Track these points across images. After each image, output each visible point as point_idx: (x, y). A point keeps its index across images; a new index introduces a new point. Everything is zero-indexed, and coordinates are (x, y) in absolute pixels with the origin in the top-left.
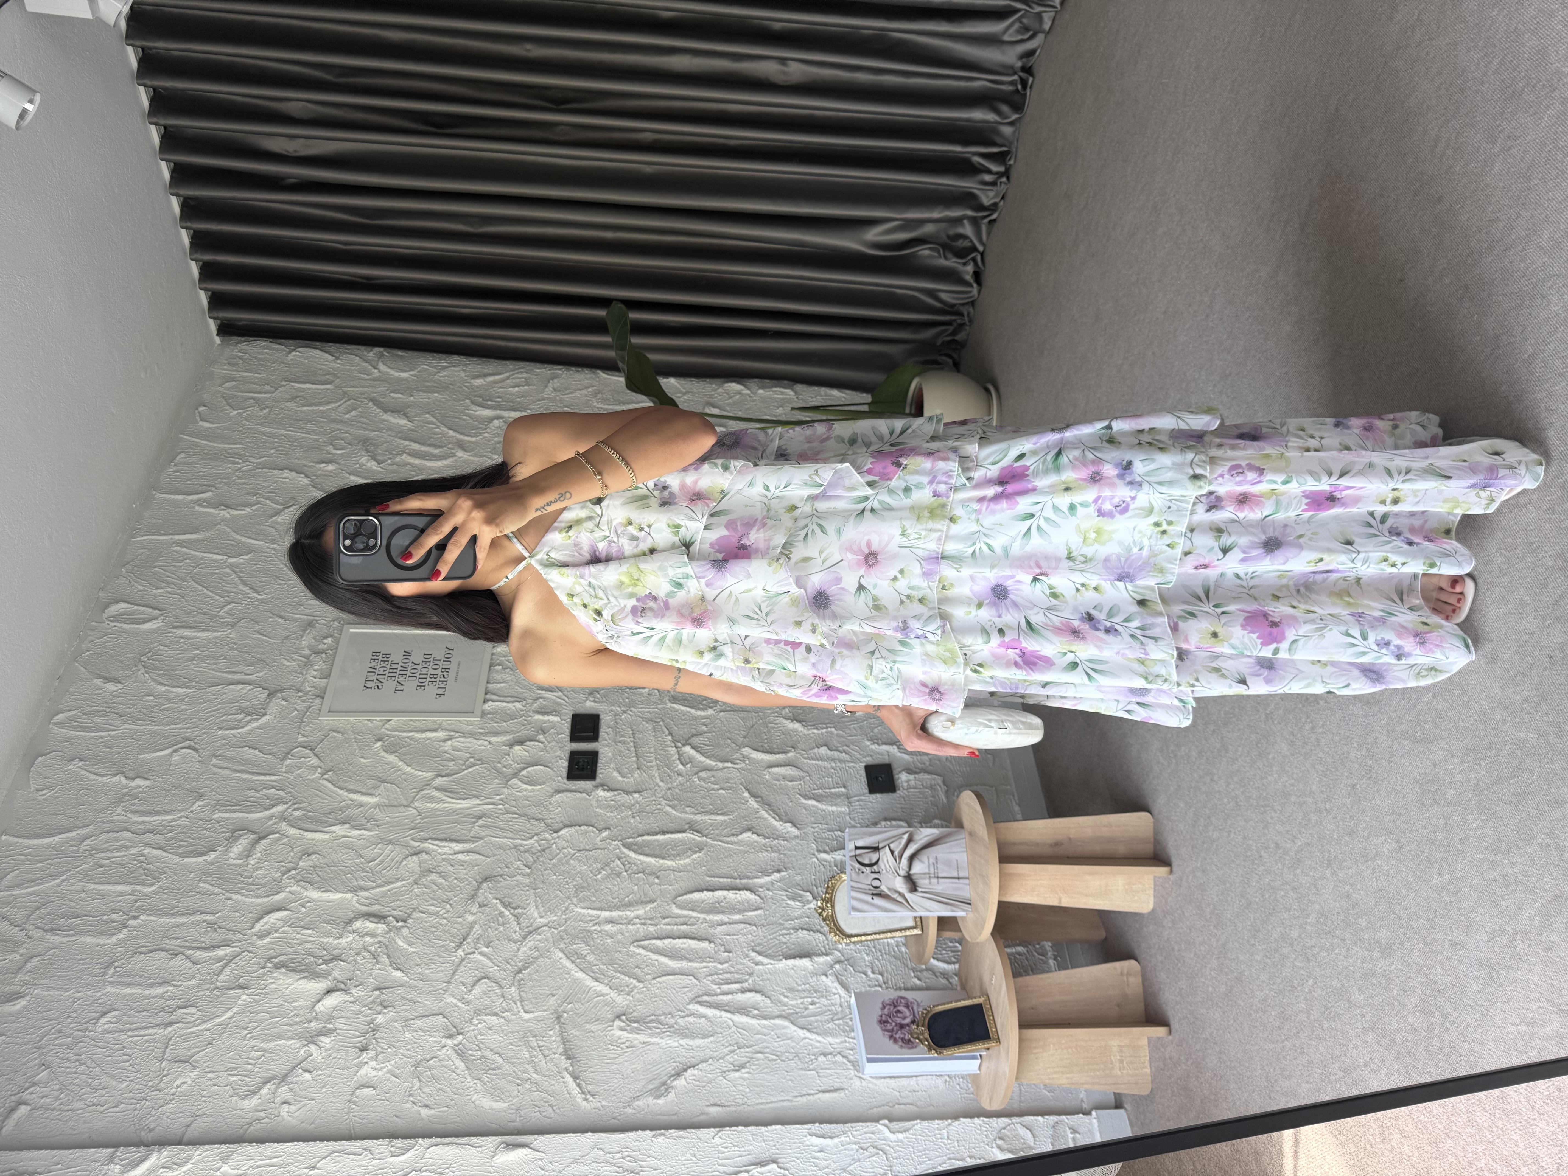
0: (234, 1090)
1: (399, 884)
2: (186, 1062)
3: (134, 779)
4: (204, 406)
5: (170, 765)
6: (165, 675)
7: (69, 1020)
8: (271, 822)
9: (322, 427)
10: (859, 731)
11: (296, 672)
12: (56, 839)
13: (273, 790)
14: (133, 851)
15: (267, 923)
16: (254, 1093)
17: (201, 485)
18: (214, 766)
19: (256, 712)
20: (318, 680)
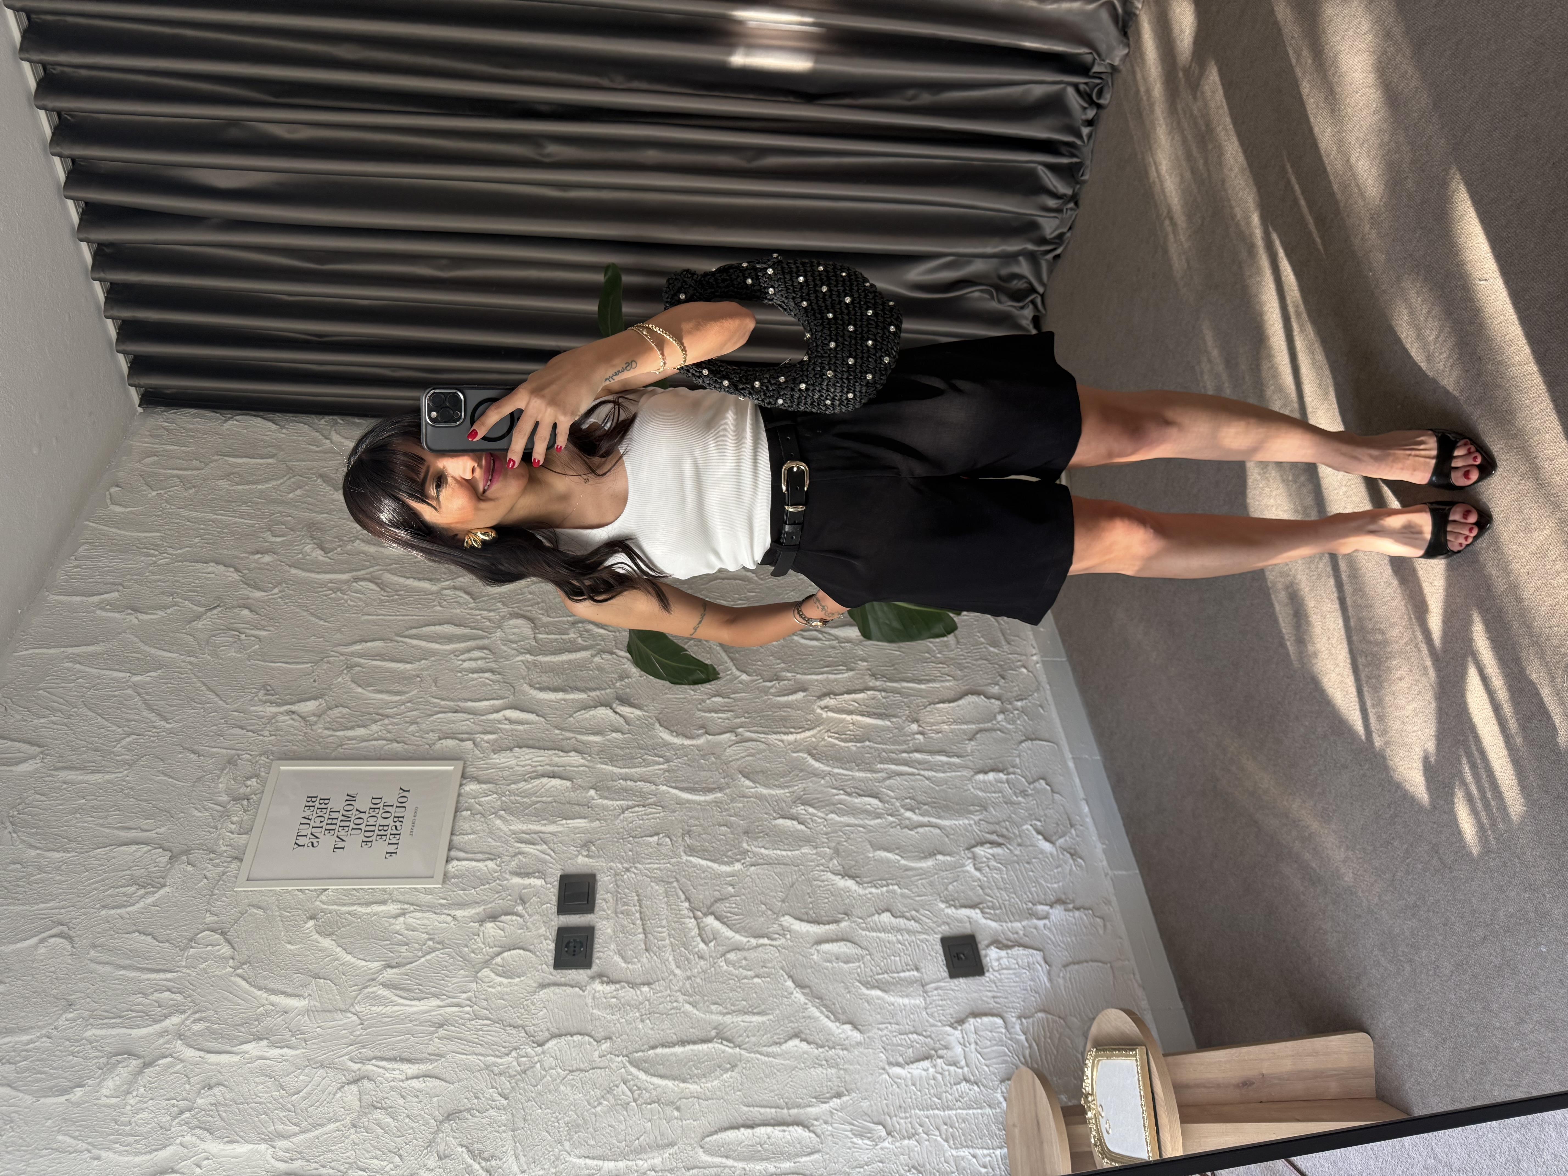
1: (331, 1127)
4: (117, 486)
5: (33, 961)
6: (37, 833)
8: (162, 1041)
9: (259, 509)
10: (929, 888)
11: (208, 825)
13: (169, 993)
17: (105, 584)
18: (91, 960)
19: (152, 883)
20: (236, 835)
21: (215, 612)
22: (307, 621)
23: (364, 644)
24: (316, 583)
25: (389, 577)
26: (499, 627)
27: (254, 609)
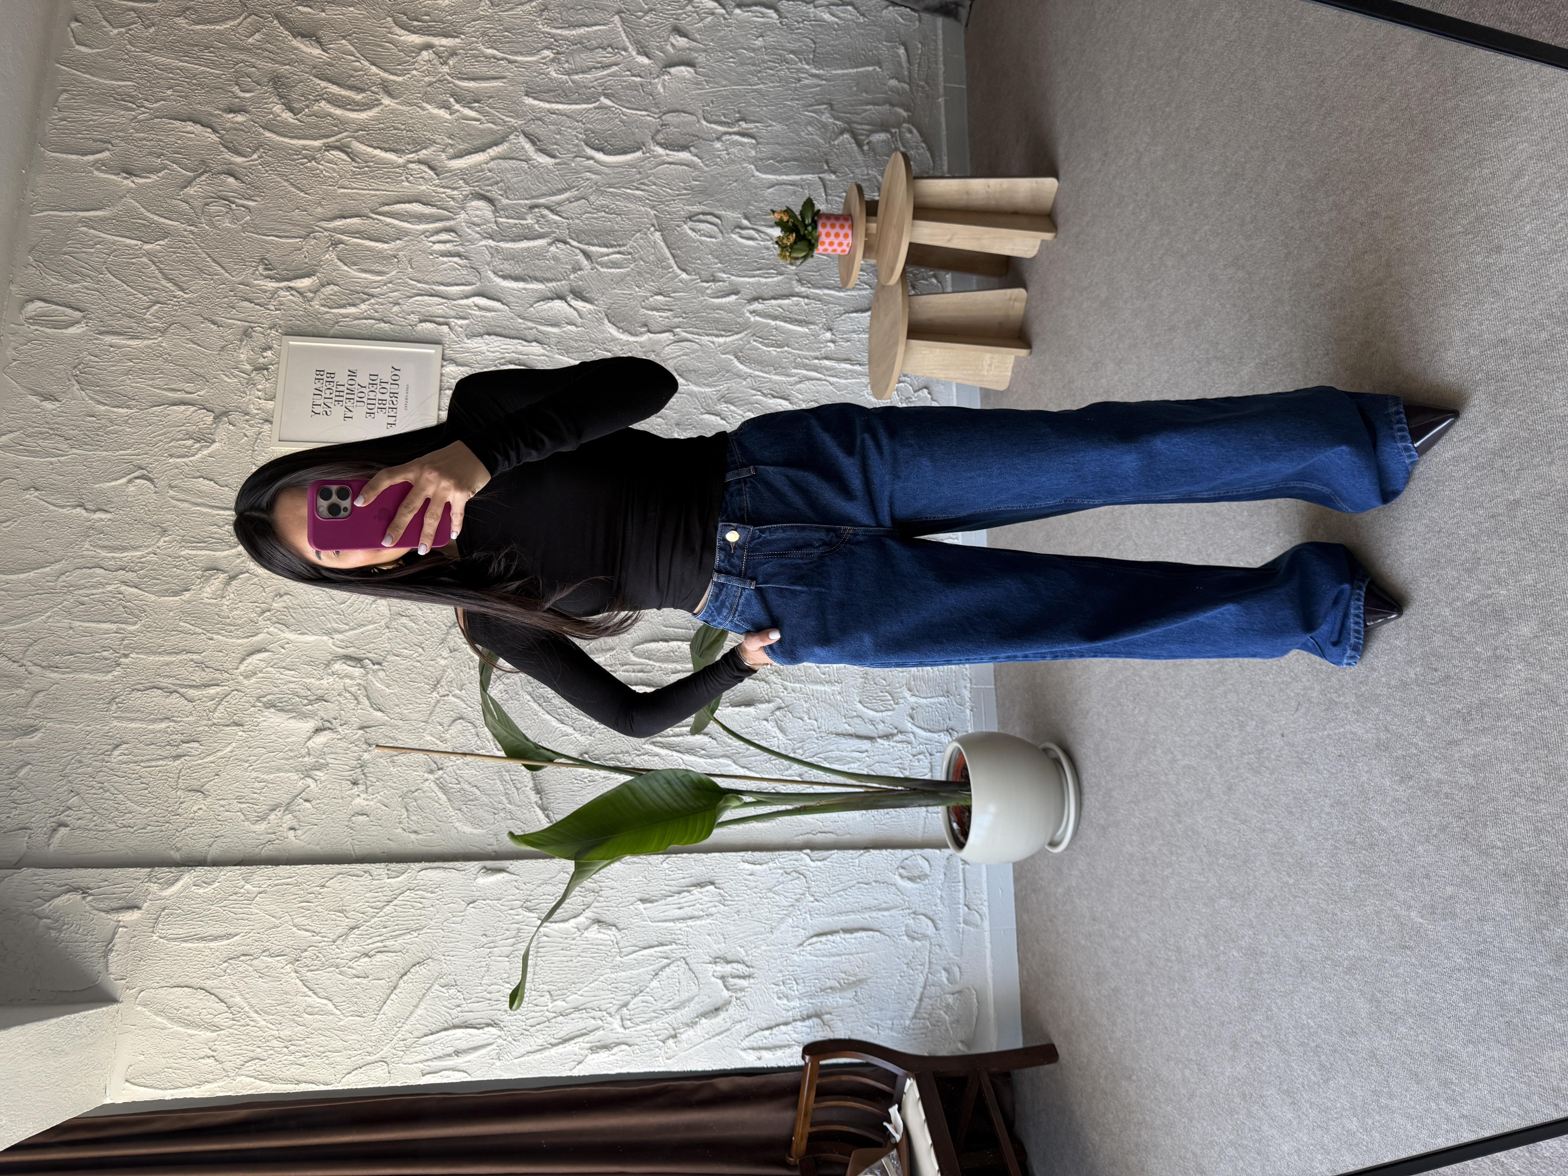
0: (245, 816)
1: (371, 627)
2: (198, 791)
3: (95, 511)
4: (77, 20)
5: (127, 497)
6: (102, 392)
7: (85, 752)
8: (238, 561)
9: (223, 57)
11: (238, 390)
12: (32, 574)
14: (110, 588)
15: (250, 664)
16: (263, 819)
17: (95, 141)
19: (204, 438)
20: (262, 401)
21: (203, 178)
22: (289, 192)
23: (344, 220)
24: (291, 149)
25: (357, 146)
26: (463, 208)
27: (238, 175)
